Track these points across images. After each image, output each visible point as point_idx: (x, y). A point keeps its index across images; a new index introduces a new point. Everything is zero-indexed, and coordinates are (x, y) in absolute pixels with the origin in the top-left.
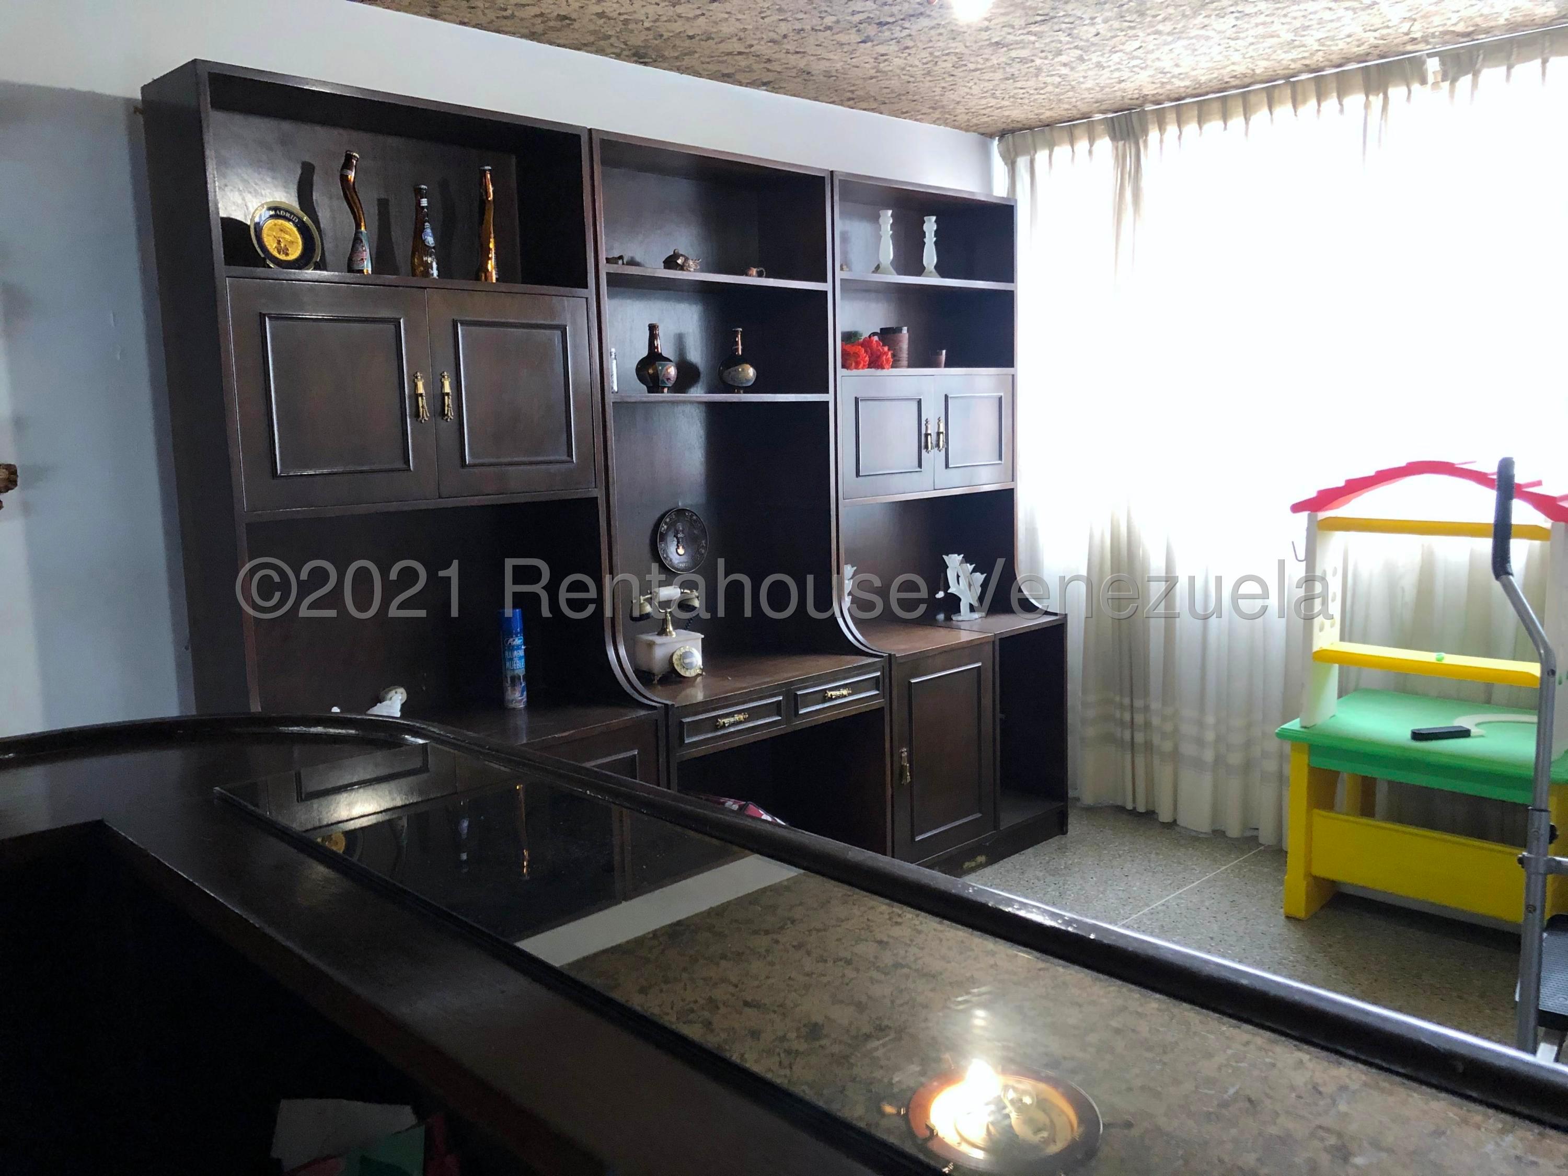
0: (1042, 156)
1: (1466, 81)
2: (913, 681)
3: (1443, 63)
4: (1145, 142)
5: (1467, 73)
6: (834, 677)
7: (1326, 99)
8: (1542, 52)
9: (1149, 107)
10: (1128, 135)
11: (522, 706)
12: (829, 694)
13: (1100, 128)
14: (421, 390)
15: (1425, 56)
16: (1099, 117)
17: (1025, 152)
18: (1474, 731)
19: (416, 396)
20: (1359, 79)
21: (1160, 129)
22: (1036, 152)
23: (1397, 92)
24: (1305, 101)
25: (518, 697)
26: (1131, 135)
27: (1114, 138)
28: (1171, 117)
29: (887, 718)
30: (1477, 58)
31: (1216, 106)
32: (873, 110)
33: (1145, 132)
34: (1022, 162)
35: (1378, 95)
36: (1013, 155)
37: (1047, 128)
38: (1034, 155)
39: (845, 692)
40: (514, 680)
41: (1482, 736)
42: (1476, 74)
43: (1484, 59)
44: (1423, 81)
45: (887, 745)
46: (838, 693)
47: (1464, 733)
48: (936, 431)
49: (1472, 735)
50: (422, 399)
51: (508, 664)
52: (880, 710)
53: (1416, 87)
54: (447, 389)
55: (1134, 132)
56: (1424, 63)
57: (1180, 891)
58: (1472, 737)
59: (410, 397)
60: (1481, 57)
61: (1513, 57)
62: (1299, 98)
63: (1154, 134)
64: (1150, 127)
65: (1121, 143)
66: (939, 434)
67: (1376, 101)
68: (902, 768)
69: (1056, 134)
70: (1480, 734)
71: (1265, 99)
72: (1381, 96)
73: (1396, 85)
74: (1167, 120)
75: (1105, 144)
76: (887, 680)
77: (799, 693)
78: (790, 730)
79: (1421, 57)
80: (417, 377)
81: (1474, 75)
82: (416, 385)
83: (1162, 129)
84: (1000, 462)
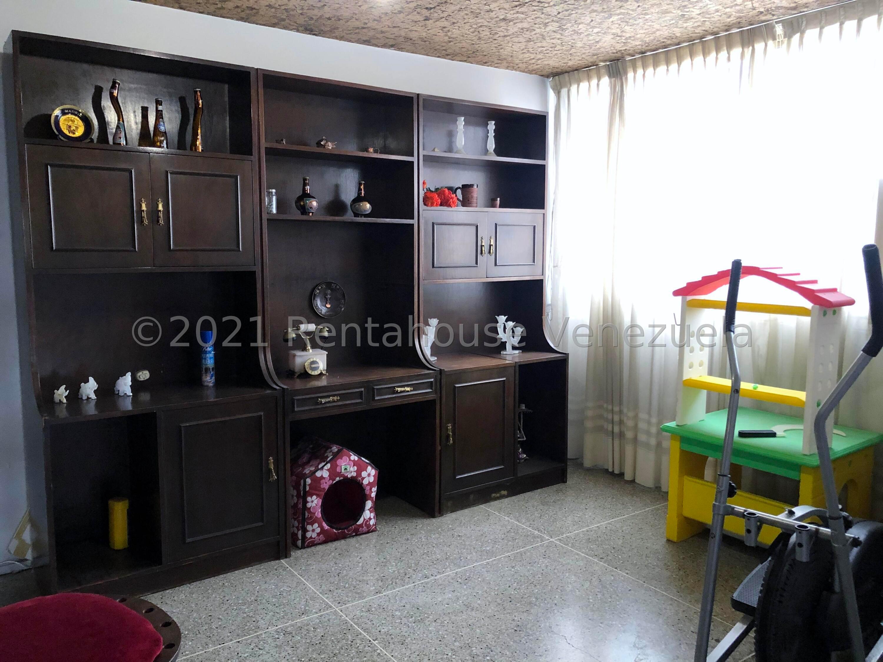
0: (574, 88)
1: (796, 37)
2: (457, 386)
3: (784, 27)
4: (626, 79)
5: (797, 32)
6: (401, 379)
7: (720, 52)
8: (840, 19)
9: (628, 58)
10: (617, 75)
11: (211, 385)
12: (397, 389)
13: (603, 71)
14: (144, 208)
15: (775, 23)
16: (602, 64)
17: (565, 86)
18: (778, 434)
19: (140, 211)
20: (738, 38)
21: (634, 72)
22: (571, 86)
23: (759, 46)
24: (709, 53)
25: (209, 380)
26: (618, 75)
27: (610, 77)
28: (639, 64)
29: (438, 407)
30: (802, 23)
31: (662, 57)
32: (465, 61)
33: (626, 73)
34: (564, 91)
35: (749, 47)
36: (559, 87)
37: (576, 71)
38: (570, 87)
39: (408, 389)
40: (207, 370)
41: (784, 437)
42: (802, 33)
43: (806, 24)
44: (774, 39)
45: (438, 421)
46: (403, 389)
47: (773, 435)
48: (489, 244)
49: (777, 436)
50: (144, 213)
51: (203, 360)
52: (433, 402)
53: (770, 43)
54: (160, 208)
55: (620, 73)
56: (774, 27)
57: (613, 520)
58: (777, 437)
59: (137, 212)
60: (804, 23)
61: (823, 22)
62: (707, 51)
63: (630, 75)
64: (629, 70)
65: (613, 79)
66: (490, 246)
67: (748, 51)
68: (449, 435)
69: (581, 74)
70: (782, 436)
71: (688, 52)
72: (751, 48)
73: (759, 42)
74: (637, 66)
75: (605, 80)
76: (438, 384)
77: (375, 387)
78: (368, 408)
79: (772, 23)
80: (142, 201)
81: (801, 33)
82: (141, 205)
83: (635, 71)
84: (533, 264)
